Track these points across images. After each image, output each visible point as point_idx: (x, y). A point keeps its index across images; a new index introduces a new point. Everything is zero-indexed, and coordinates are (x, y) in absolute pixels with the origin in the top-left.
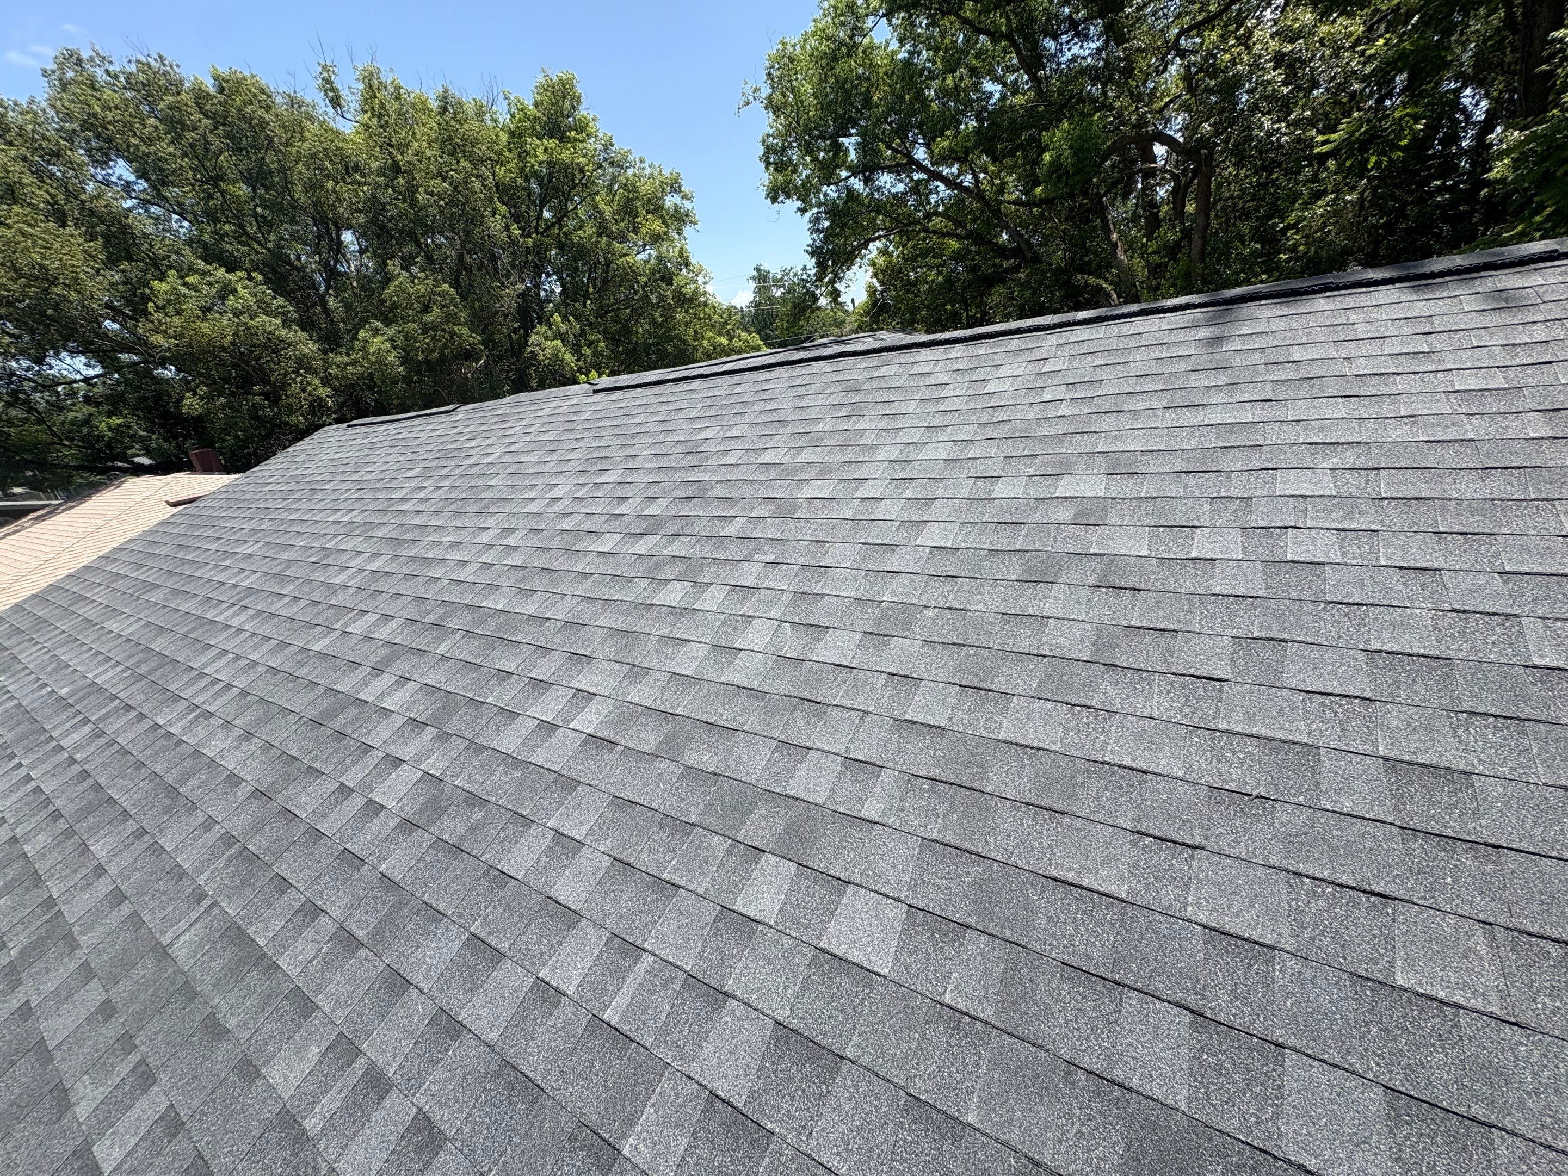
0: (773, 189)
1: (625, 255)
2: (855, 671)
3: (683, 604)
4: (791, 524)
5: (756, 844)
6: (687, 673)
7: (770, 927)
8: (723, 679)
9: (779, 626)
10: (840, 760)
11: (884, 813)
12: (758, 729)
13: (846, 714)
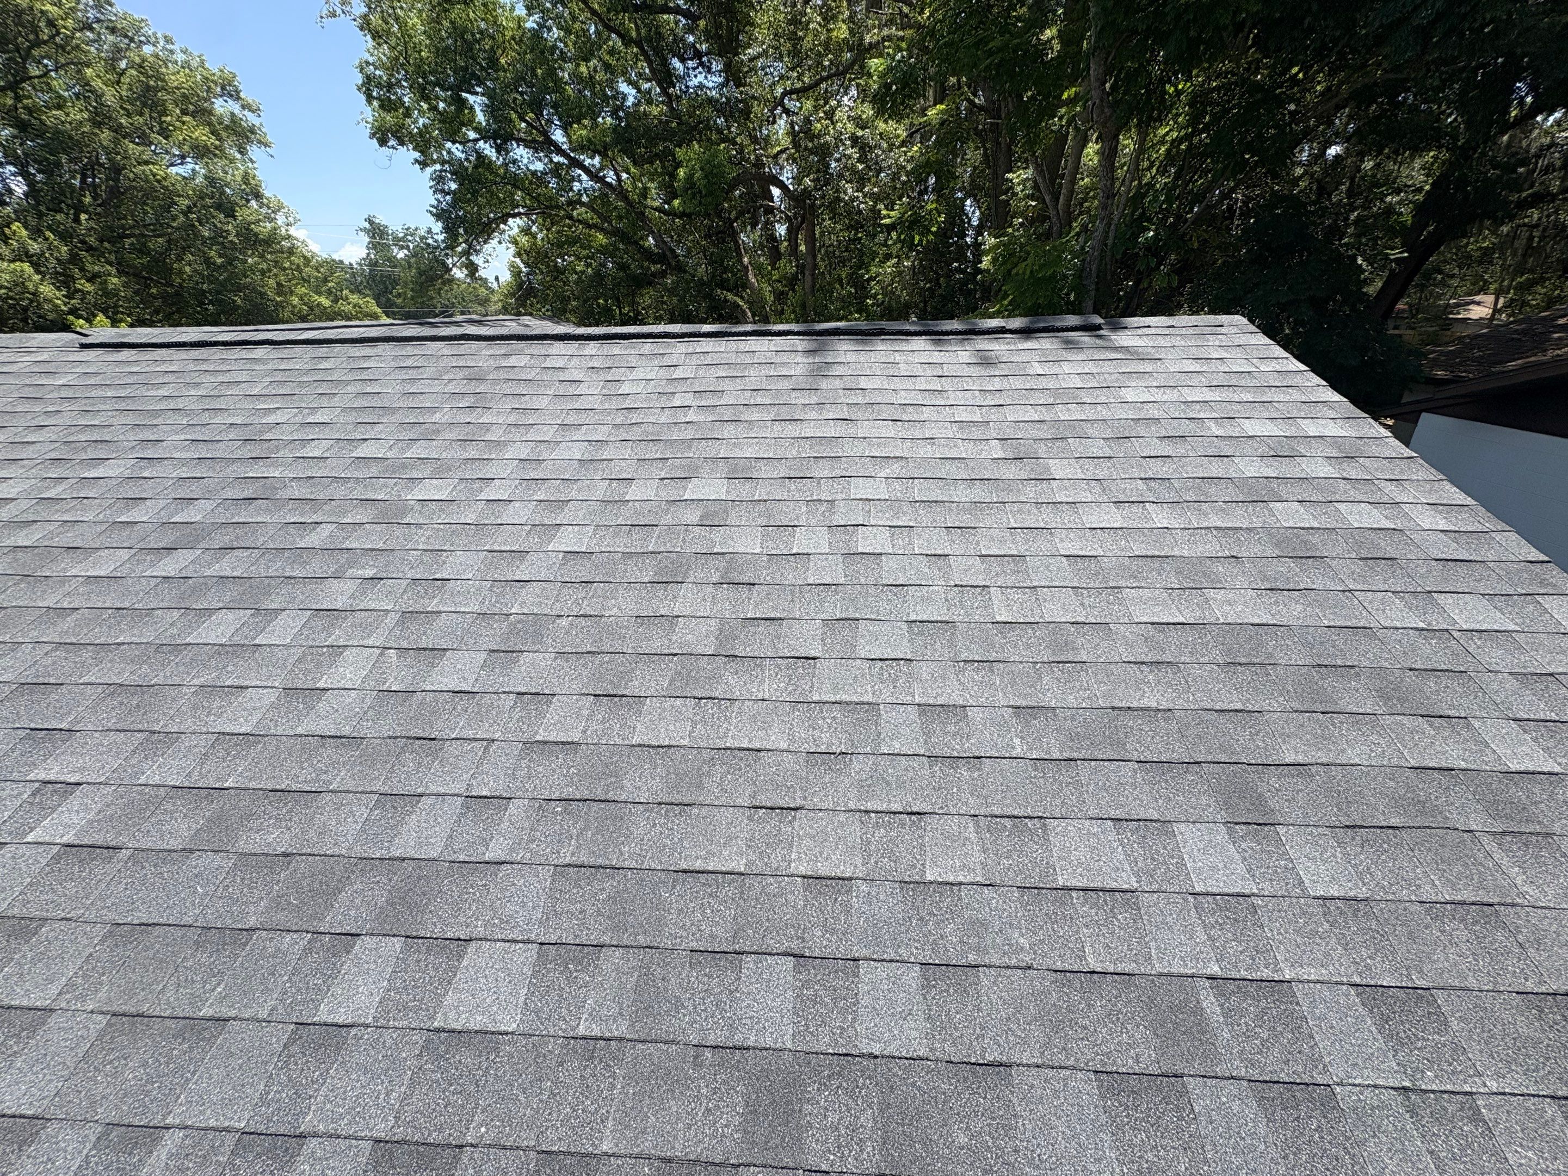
0: (379, 129)
1: (147, 163)
2: (478, 696)
3: (237, 639)
4: (399, 531)
5: (348, 929)
6: (243, 730)
7: (368, 1026)
8: (299, 730)
9: (381, 654)
10: (459, 801)
11: (512, 850)
12: (351, 785)
13: (467, 747)
